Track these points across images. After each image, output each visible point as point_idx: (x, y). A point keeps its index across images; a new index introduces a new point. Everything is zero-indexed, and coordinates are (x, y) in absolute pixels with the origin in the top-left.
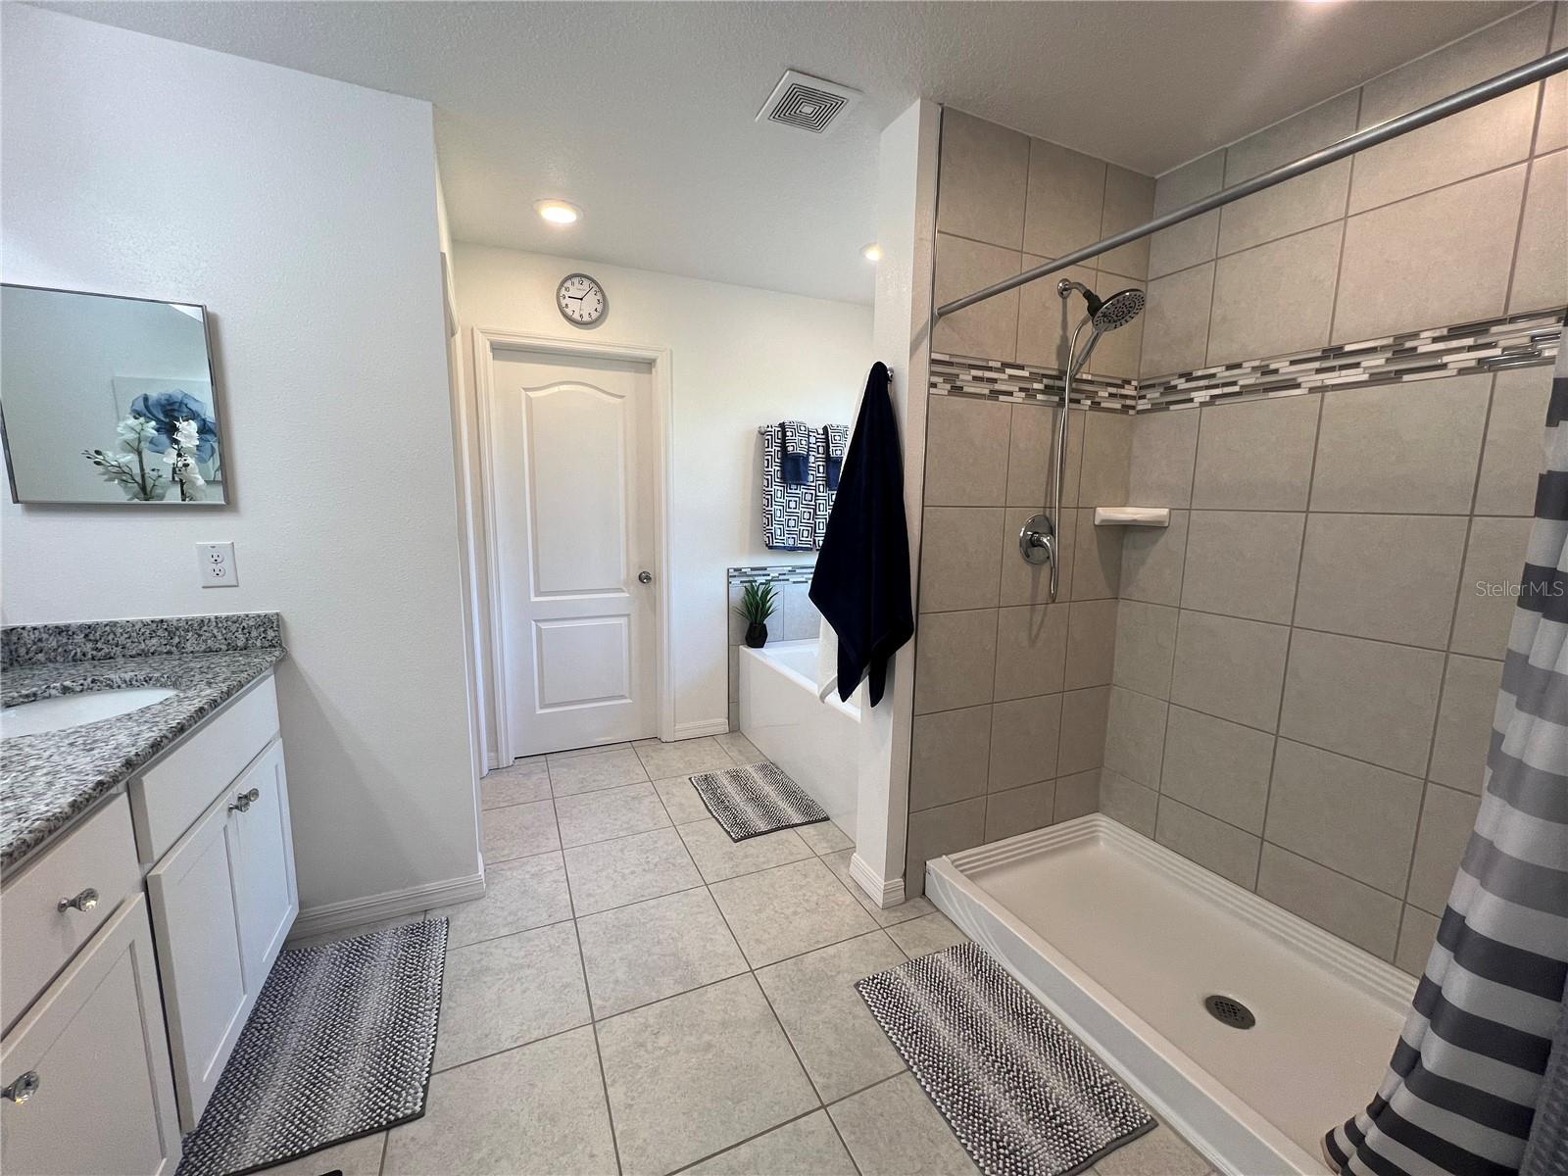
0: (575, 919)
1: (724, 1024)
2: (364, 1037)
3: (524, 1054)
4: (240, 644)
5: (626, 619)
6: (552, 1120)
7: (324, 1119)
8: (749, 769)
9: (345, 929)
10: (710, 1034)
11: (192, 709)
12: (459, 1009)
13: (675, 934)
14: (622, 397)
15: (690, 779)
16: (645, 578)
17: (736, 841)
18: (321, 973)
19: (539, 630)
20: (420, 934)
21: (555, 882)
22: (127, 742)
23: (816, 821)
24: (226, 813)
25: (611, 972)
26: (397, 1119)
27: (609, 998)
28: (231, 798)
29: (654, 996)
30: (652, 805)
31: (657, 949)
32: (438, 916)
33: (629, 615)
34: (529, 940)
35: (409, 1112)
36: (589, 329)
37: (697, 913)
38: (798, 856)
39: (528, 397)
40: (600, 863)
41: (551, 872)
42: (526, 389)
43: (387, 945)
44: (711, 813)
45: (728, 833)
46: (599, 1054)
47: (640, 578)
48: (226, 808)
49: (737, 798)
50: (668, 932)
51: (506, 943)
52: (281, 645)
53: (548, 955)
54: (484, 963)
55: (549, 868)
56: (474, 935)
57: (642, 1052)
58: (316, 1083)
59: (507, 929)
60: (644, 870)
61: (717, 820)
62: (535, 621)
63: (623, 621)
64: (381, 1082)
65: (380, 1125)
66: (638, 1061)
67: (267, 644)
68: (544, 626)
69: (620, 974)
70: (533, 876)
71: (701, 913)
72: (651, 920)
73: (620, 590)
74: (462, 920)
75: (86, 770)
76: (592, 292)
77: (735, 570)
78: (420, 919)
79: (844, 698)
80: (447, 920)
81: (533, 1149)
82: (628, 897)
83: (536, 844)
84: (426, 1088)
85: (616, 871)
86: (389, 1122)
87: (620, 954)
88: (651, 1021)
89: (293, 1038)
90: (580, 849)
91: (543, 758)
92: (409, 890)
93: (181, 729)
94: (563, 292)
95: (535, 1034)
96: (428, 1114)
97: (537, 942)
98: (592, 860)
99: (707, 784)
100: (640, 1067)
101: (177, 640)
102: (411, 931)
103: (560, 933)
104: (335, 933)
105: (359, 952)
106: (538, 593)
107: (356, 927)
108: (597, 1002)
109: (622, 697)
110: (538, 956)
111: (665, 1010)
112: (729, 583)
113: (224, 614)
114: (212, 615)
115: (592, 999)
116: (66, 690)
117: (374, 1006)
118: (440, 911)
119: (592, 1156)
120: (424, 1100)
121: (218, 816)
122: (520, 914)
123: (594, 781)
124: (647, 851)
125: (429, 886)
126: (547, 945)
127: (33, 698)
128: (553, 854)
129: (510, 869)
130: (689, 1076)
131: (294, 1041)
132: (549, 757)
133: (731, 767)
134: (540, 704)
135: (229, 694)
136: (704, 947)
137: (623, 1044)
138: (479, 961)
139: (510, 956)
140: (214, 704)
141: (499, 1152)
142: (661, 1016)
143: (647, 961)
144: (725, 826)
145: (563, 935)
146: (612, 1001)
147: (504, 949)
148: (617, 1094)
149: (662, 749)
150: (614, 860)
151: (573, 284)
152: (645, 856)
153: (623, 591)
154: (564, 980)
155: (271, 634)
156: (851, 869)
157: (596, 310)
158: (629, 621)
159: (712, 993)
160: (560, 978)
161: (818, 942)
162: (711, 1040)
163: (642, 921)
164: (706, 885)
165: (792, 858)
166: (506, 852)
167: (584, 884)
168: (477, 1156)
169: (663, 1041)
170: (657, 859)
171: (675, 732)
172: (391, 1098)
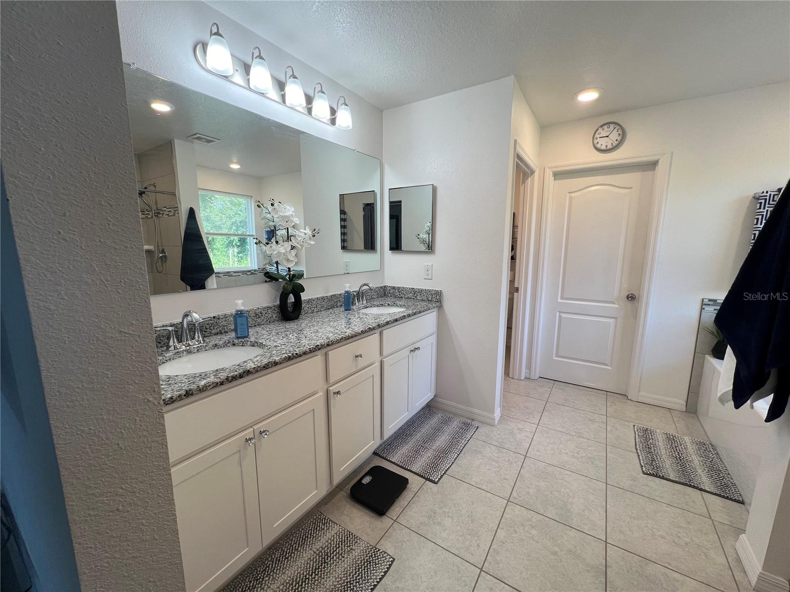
0: (526, 456)
1: (570, 551)
2: (434, 448)
3: (476, 491)
4: (430, 299)
5: (614, 320)
6: (472, 521)
7: (414, 463)
8: (687, 439)
9: (447, 411)
10: (560, 549)
11: (403, 315)
12: (464, 460)
13: (571, 494)
14: (631, 188)
15: (634, 426)
16: (631, 298)
17: (644, 473)
18: (434, 421)
19: (560, 317)
20: (466, 426)
21: (526, 436)
22: (383, 320)
23: (727, 498)
24: (410, 351)
25: (528, 487)
26: (429, 479)
27: (520, 497)
28: (412, 348)
29: (542, 512)
30: (600, 428)
31: (556, 494)
32: (476, 424)
33: (616, 318)
34: (502, 452)
35: (433, 479)
36: (611, 152)
37: (591, 493)
38: (692, 509)
39: (570, 196)
40: (552, 440)
41: (527, 431)
42: (569, 193)
43: (455, 425)
44: (637, 450)
45: (642, 466)
46: (503, 514)
47: (627, 297)
48: (409, 350)
49: (663, 452)
50: (568, 491)
51: (493, 448)
52: (440, 302)
53: (506, 463)
54: (481, 450)
55: (527, 430)
56: (484, 438)
57: (521, 528)
58: (417, 452)
59: (496, 443)
60: (574, 456)
61: (639, 456)
62: (559, 312)
63: (611, 320)
64: (431, 464)
65: (425, 477)
66: (517, 529)
67: (437, 300)
68: (563, 315)
69: (531, 491)
70: (519, 429)
71: (594, 494)
72: (562, 479)
73: (613, 303)
74: (483, 430)
75: (372, 323)
76: (616, 130)
77: (710, 300)
78: (469, 421)
79: (737, 406)
80: (478, 427)
81: (460, 524)
82: (556, 463)
83: (527, 417)
84: (442, 476)
85: (558, 448)
86: (427, 478)
87: (536, 484)
88: (534, 520)
89: (419, 435)
90: (546, 429)
91: (553, 381)
92: (468, 409)
93: (396, 320)
94: (597, 135)
95: (484, 487)
96: (438, 485)
97: (504, 455)
98: (549, 437)
99: (646, 435)
100: (517, 533)
101: (416, 295)
102: (464, 423)
103: (516, 457)
104: (444, 411)
105: (446, 422)
106: (562, 298)
107: (450, 413)
108: (514, 494)
109: (606, 364)
110: (502, 460)
111: (543, 520)
112: (702, 309)
113: (427, 288)
114: (424, 288)
115: (513, 492)
116: (389, 304)
117: (441, 441)
118: (477, 422)
119: (478, 545)
120: (439, 479)
121: (406, 352)
122: (504, 440)
123: (573, 402)
124: (581, 448)
125: (476, 411)
126: (508, 458)
127: (382, 305)
128: (533, 425)
129: (511, 421)
130: (537, 556)
131: (418, 436)
132: (556, 382)
133: (672, 431)
134: (556, 355)
135: (415, 314)
136: (584, 511)
137: (515, 518)
138: (480, 448)
139: (492, 453)
140: (409, 316)
141: (450, 515)
142: (539, 522)
143: (548, 495)
144: (642, 461)
145: (517, 460)
146: (521, 498)
147: (491, 450)
148: (501, 534)
149: (626, 403)
150: (560, 443)
151: (603, 129)
152: (578, 450)
153: (615, 304)
154: (506, 476)
155: (438, 297)
156: (737, 543)
157: (617, 140)
158: (616, 323)
159: (573, 533)
160: (506, 475)
161: (669, 564)
162: (558, 552)
163: (557, 477)
164: (607, 484)
165: (685, 507)
166: (513, 414)
167: (539, 445)
168: (444, 509)
169: (534, 532)
170: (584, 455)
171: (638, 396)
172: (431, 472)
